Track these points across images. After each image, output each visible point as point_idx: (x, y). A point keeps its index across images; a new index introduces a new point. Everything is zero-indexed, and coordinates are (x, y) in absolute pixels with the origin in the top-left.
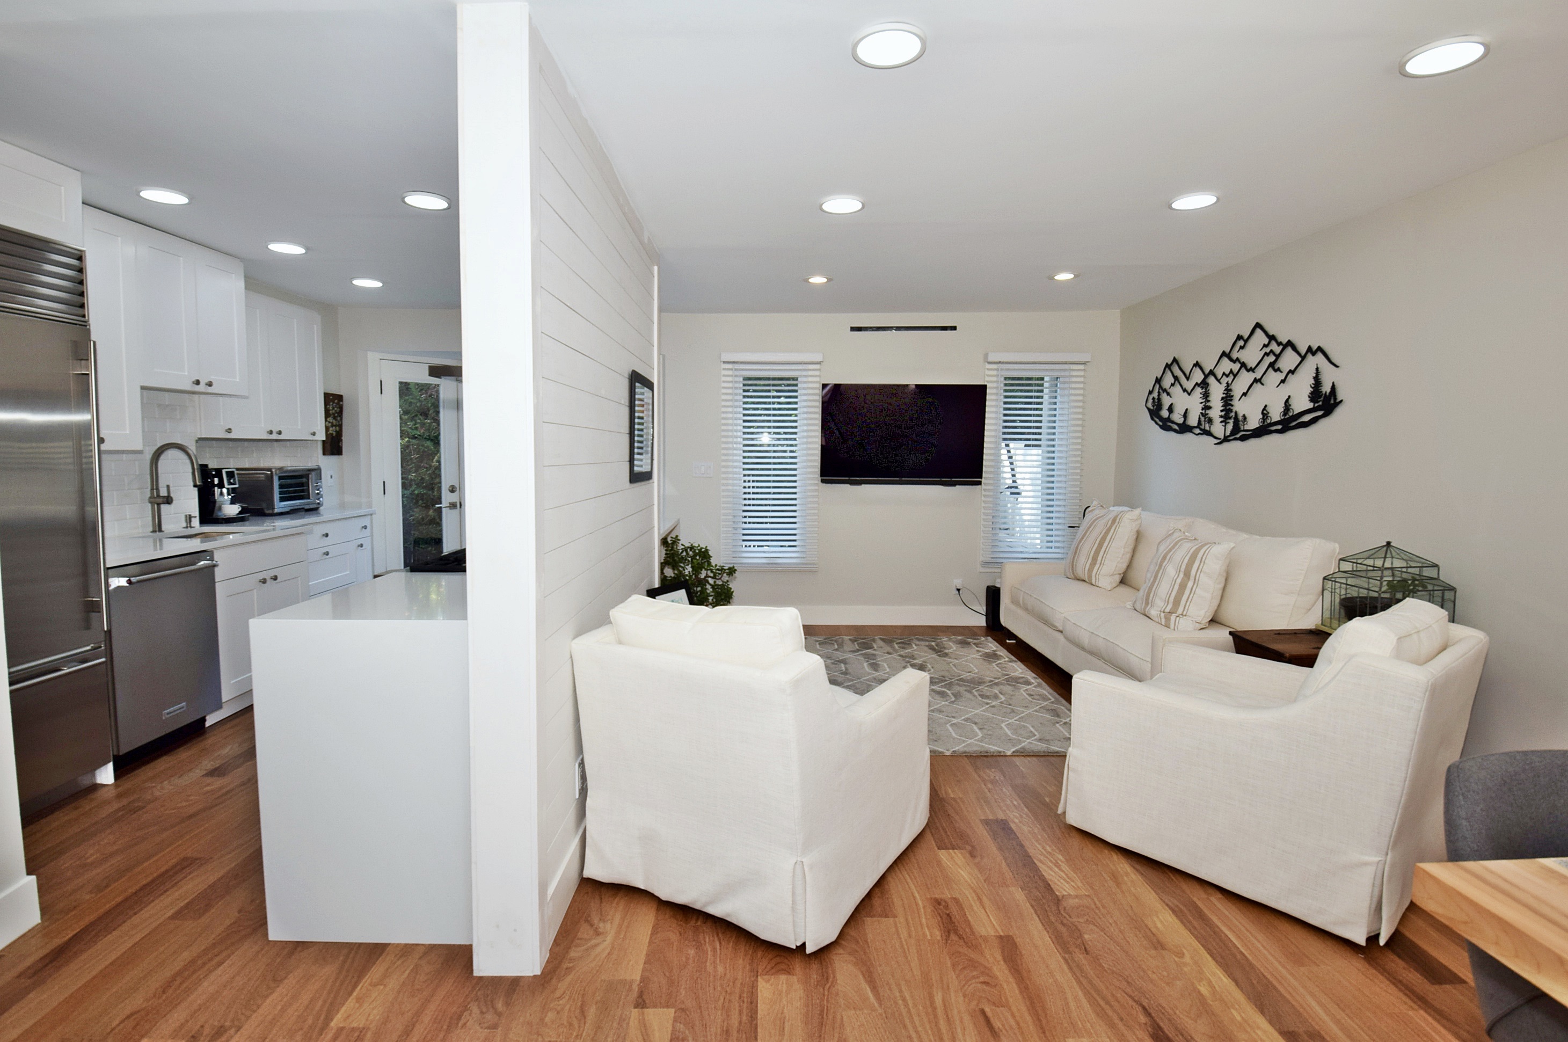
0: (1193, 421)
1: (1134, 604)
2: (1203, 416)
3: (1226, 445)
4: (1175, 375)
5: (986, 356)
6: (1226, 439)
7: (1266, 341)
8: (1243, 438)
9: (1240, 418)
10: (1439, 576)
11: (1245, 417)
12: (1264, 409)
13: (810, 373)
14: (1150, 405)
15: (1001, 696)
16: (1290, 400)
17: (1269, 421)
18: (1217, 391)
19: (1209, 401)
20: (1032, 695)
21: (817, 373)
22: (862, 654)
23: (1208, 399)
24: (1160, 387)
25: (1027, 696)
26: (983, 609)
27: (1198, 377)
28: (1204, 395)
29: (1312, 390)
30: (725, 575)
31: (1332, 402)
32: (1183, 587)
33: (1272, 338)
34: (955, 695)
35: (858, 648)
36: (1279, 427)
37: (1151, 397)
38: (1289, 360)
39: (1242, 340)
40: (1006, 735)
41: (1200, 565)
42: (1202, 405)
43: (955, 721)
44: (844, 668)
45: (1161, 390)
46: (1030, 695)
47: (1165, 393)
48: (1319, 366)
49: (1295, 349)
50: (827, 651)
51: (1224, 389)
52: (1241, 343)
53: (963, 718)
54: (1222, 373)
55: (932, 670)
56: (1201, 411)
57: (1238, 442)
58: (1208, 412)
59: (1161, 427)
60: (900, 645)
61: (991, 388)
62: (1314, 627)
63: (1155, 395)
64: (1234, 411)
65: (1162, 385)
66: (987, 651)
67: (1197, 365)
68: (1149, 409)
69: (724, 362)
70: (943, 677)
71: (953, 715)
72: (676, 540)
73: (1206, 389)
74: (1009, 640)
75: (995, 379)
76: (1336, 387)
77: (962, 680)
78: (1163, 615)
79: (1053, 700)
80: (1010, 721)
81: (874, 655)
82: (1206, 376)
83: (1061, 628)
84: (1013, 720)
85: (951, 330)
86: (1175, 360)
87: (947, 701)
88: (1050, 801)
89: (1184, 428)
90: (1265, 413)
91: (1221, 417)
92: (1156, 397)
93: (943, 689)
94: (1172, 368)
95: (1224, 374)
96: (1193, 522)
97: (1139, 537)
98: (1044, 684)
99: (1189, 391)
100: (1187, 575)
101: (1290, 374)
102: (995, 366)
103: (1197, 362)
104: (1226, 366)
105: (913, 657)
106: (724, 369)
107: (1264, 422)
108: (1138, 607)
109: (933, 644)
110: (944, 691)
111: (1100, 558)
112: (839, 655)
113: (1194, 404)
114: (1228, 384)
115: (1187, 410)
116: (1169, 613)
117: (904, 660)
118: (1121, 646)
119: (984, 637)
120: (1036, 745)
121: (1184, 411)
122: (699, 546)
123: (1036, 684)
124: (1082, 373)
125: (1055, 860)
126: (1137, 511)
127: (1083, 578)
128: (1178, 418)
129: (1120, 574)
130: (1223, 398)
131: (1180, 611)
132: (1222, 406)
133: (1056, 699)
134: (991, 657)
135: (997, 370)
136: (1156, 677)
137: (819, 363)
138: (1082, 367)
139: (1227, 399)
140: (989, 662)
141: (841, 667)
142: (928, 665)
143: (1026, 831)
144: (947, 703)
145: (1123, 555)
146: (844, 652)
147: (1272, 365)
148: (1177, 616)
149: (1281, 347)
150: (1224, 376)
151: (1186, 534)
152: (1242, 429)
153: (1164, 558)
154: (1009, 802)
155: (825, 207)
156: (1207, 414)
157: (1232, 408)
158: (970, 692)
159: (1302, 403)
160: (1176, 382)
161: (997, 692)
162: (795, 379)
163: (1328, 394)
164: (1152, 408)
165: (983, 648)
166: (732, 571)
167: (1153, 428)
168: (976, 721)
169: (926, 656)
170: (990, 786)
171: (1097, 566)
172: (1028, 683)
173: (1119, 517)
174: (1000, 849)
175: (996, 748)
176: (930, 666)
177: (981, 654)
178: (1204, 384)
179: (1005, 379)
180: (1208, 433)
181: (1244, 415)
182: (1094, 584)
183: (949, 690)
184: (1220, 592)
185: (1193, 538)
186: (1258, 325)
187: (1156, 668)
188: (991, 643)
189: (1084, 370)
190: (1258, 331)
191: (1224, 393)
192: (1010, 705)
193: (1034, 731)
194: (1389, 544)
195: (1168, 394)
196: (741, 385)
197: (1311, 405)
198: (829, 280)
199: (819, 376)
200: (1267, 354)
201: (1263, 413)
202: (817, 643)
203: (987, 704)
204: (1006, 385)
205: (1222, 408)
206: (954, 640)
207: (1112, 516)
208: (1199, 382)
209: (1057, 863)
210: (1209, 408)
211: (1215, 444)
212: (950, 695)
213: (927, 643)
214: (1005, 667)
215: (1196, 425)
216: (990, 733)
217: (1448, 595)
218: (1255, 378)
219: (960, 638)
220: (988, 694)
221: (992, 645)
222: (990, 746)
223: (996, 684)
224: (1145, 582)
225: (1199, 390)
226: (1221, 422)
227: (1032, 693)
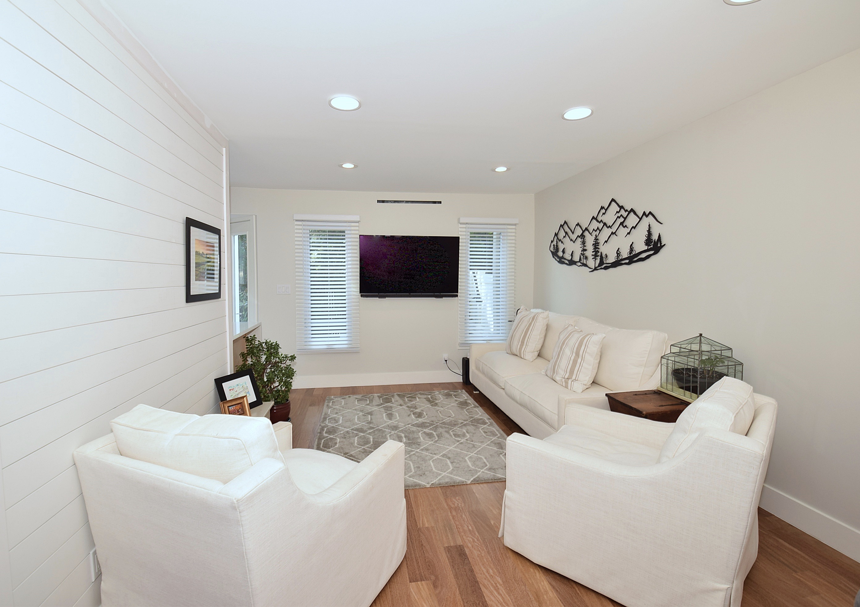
0: (576, 258)
1: (546, 372)
2: (582, 255)
3: (595, 272)
4: (566, 231)
5: (459, 219)
6: (596, 269)
7: (618, 209)
8: (606, 268)
9: (604, 256)
10: (732, 356)
11: (606, 256)
12: (618, 250)
13: (352, 228)
14: (552, 249)
15: (467, 434)
16: (633, 245)
17: (621, 258)
18: (590, 240)
19: (585, 246)
20: (487, 433)
21: (357, 228)
22: (384, 407)
23: (585, 245)
24: (557, 238)
25: (483, 433)
26: (460, 372)
27: (579, 232)
28: (582, 243)
29: (647, 238)
30: (288, 361)
31: (659, 245)
32: (575, 362)
33: (621, 207)
34: (438, 436)
35: (382, 402)
36: (627, 261)
37: (552, 244)
38: (632, 220)
39: (604, 209)
40: (468, 466)
41: (585, 348)
42: (581, 249)
43: (436, 457)
44: (370, 419)
45: (558, 241)
46: (485, 432)
47: (560, 242)
48: (650, 224)
49: (635, 213)
50: (362, 405)
51: (594, 239)
52: (603, 211)
53: (441, 454)
54: (593, 229)
55: (426, 417)
56: (581, 252)
57: (603, 270)
58: (585, 252)
59: (559, 262)
60: (408, 399)
61: (462, 239)
62: (656, 389)
63: (555, 243)
64: (600, 252)
65: (558, 237)
66: (462, 400)
67: (578, 225)
68: (551, 252)
69: (296, 220)
70: (432, 421)
71: (435, 452)
72: (254, 338)
73: (584, 239)
74: (475, 391)
75: (464, 233)
76: (661, 236)
77: (444, 423)
78: (563, 380)
79: (499, 435)
80: (472, 454)
81: (391, 407)
82: (583, 232)
83: (504, 388)
84: (473, 454)
85: (439, 203)
86: (565, 222)
87: (432, 441)
88: (494, 523)
89: (572, 262)
90: (618, 253)
91: (593, 255)
92: (555, 245)
93: (431, 431)
94: (564, 227)
95: (594, 230)
96: (579, 319)
97: (548, 328)
98: (494, 423)
99: (574, 241)
100: (577, 354)
101: (633, 229)
102: (464, 226)
103: (578, 223)
104: (595, 225)
105: (415, 408)
106: (296, 225)
107: (618, 258)
108: (548, 374)
109: (429, 396)
110: (432, 433)
111: (525, 342)
112: (369, 408)
113: (577, 248)
114: (596, 236)
115: (573, 252)
116: (567, 379)
117: (409, 410)
118: (539, 402)
119: (460, 390)
120: (487, 474)
121: (571, 252)
122: (270, 341)
123: (489, 423)
124: (514, 231)
125: (495, 583)
126: (547, 313)
127: (516, 354)
128: (568, 256)
129: (538, 351)
130: (593, 244)
131: (574, 377)
132: (593, 249)
133: (501, 434)
134: (464, 404)
135: (466, 228)
136: (562, 428)
137: (358, 222)
138: (514, 227)
139: (596, 245)
140: (462, 408)
141: (368, 418)
142: (424, 412)
143: (476, 555)
144: (432, 442)
145: (539, 339)
146: (373, 406)
147: (622, 224)
148: (572, 381)
149: (627, 213)
150: (594, 231)
151: (576, 327)
152: (605, 263)
153: (563, 344)
154: (466, 528)
155: (333, 103)
156: (585, 254)
157: (599, 250)
158: (447, 432)
159: (640, 246)
160: (567, 235)
161: (465, 431)
162: (344, 232)
163: (656, 241)
164: (553, 251)
165: (459, 398)
166: (293, 358)
167: (554, 262)
168: (450, 456)
169: (424, 406)
170: (454, 513)
171: (524, 346)
172: (485, 423)
173: (536, 316)
174: (456, 576)
175: (460, 479)
176: (425, 414)
177: (457, 402)
178: (582, 236)
179: (471, 233)
180: (585, 265)
181: (606, 254)
182: (523, 357)
183: (435, 432)
184: (598, 365)
185: (580, 330)
186: (613, 200)
187: (562, 420)
188: (464, 394)
189: (515, 229)
190: (613, 203)
191: (594, 241)
192: (472, 441)
193: (486, 462)
194: (701, 335)
195: (562, 242)
196: (309, 235)
197: (646, 248)
198: (356, 166)
199: (358, 230)
200: (618, 217)
201: (617, 253)
202: (357, 400)
203: (458, 441)
204: (471, 237)
205: (593, 250)
206: (442, 393)
207: (532, 315)
208: (579, 235)
209: (497, 586)
210: (586, 250)
211: (590, 272)
212: (435, 435)
213: (425, 396)
214: (471, 412)
215: (578, 261)
216: (458, 465)
217: (739, 368)
218: (612, 232)
219: (446, 391)
220: (459, 433)
221: (465, 396)
222: (457, 477)
223: (465, 425)
224: (552, 358)
225: (579, 240)
226: (593, 258)
227: (486, 431)
